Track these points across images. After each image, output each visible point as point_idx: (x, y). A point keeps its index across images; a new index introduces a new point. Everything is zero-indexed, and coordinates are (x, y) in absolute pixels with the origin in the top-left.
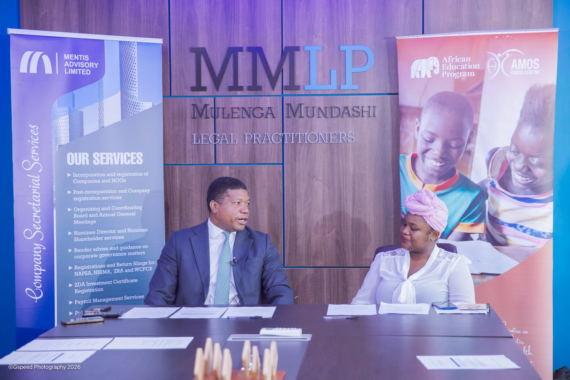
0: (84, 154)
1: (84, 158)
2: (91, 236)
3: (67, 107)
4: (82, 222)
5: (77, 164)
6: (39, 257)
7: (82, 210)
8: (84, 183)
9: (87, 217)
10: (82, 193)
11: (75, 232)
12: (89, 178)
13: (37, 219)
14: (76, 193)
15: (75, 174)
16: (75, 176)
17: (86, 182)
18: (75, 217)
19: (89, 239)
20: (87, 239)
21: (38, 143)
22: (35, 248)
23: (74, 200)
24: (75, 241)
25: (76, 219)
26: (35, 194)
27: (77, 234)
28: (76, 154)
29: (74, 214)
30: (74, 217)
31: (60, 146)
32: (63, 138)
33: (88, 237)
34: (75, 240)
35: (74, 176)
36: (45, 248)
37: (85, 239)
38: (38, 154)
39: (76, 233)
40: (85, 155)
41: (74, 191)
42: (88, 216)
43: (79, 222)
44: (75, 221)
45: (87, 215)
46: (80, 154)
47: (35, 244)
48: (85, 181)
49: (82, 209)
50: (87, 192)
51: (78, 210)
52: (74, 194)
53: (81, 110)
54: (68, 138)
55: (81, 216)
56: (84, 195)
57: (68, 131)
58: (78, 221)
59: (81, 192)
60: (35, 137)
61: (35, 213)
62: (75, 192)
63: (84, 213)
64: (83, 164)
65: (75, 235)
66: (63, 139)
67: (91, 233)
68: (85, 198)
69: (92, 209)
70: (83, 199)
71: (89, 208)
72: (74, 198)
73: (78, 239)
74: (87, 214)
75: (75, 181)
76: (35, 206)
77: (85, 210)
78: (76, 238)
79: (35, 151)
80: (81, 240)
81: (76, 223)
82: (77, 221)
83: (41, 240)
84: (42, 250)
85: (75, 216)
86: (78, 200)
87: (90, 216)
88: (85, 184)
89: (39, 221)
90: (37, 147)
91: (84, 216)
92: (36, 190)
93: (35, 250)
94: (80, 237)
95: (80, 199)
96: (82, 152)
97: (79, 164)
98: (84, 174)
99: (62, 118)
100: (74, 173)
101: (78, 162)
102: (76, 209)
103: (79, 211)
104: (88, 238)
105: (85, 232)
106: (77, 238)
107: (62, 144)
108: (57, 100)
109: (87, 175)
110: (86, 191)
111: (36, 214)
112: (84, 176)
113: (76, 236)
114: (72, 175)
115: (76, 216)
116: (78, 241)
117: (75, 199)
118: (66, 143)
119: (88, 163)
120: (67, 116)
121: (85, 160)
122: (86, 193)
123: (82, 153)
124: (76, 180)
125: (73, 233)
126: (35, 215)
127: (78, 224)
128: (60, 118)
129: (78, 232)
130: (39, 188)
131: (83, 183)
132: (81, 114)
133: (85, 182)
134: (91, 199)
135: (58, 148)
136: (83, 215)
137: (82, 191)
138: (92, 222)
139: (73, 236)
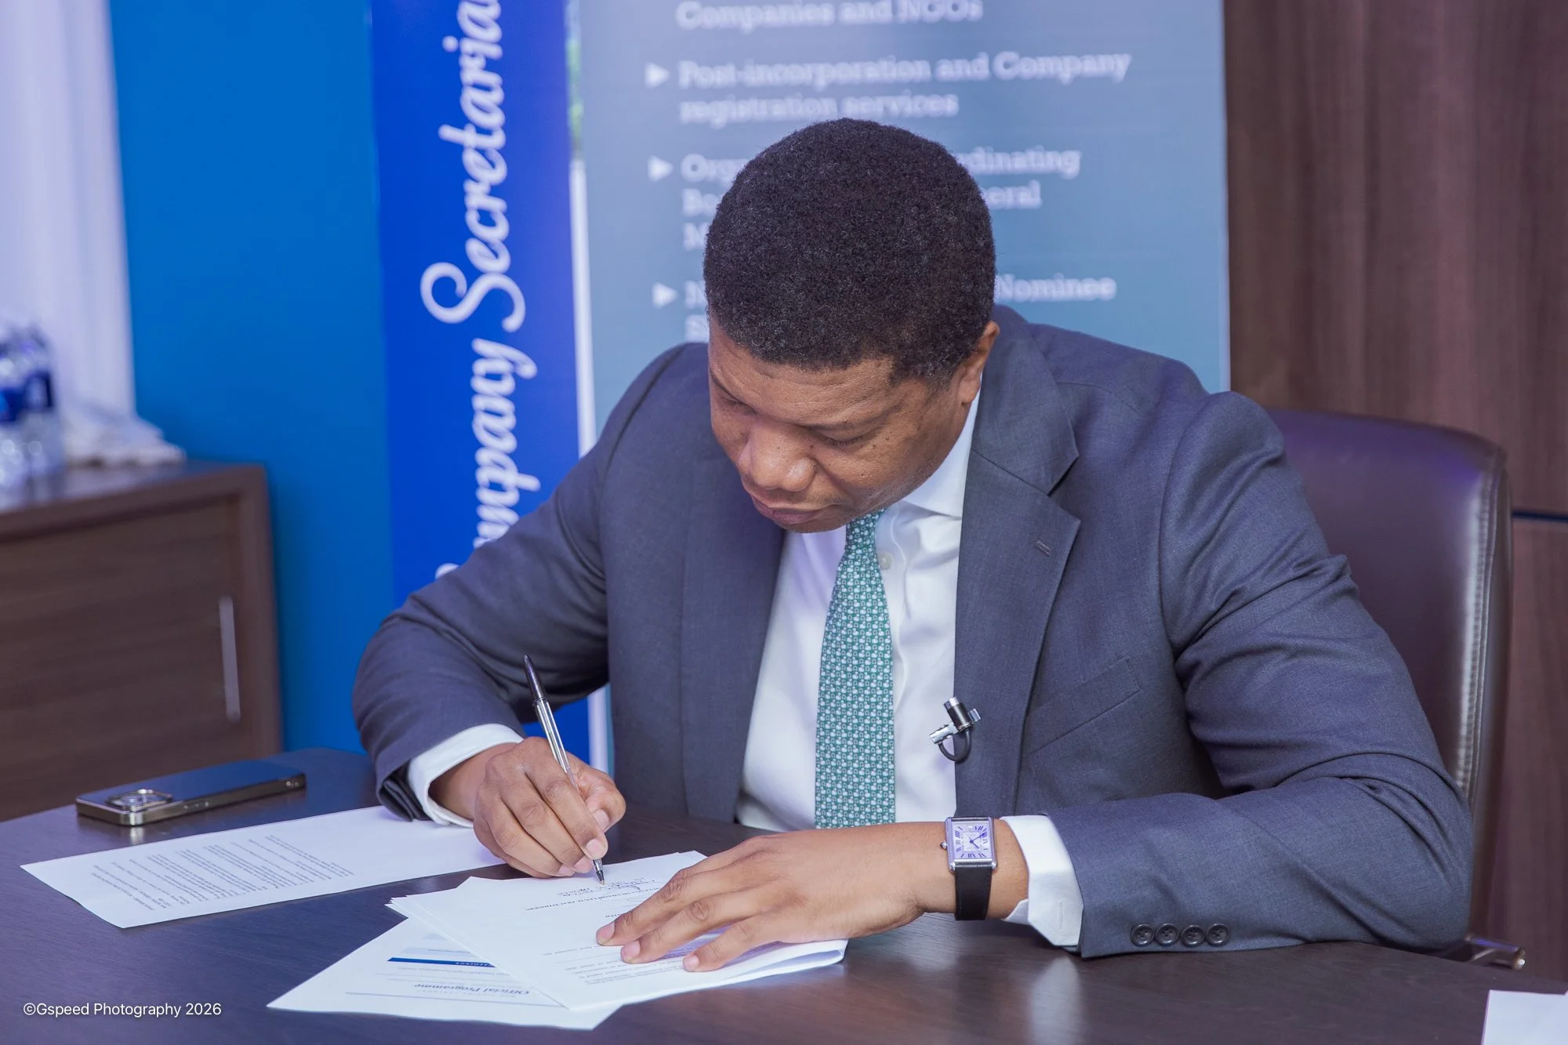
6: (498, 415)
10: (733, 81)
13: (486, 218)
14: (693, 80)
17: (754, 15)
18: (693, 207)
22: (480, 368)
25: (698, 221)
26: (477, 86)
29: (687, 195)
30: (688, 211)
36: (528, 370)
41: (684, 66)
44: (689, 231)
47: (479, 346)
48: (748, 10)
50: (759, 75)
51: (708, 169)
52: (685, 83)
56: (741, 92)
59: (721, 76)
61: (476, 181)
62: (689, 72)
68: (749, 109)
70: (735, 112)
72: (684, 108)
75: (689, 15)
76: (477, 149)
83: (513, 323)
84: (515, 375)
88: (749, 29)
89: (496, 226)
93: (479, 373)
95: (720, 114)
102: (694, 168)
103: (712, 173)
110: (749, 70)
111: (484, 188)
117: (692, 112)
122: (749, 81)
124: (696, 6)
125: (683, 295)
126: (477, 197)
130: (496, 52)
133: (748, 18)
137: (731, 70)
139: (678, 312)
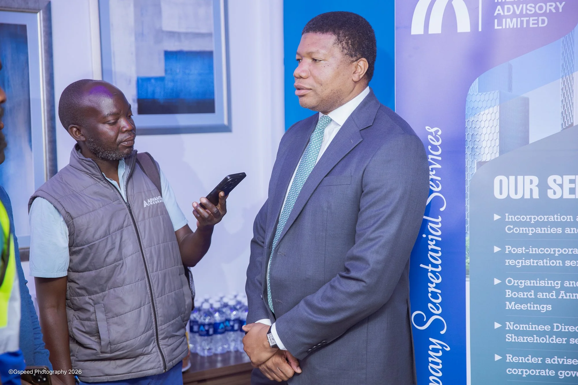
0: (528, 178)
1: (528, 187)
2: (541, 334)
3: (497, 91)
4: (523, 307)
5: (513, 196)
6: (437, 364)
7: (523, 284)
8: (528, 232)
9: (533, 297)
10: (524, 252)
11: (508, 323)
12: (538, 224)
13: (435, 296)
14: (510, 251)
15: (510, 217)
16: (509, 218)
17: (532, 230)
18: (509, 295)
19: (537, 339)
20: (533, 339)
21: (440, 158)
22: (431, 347)
23: (507, 264)
24: (507, 340)
25: (511, 300)
26: (433, 250)
27: (512, 328)
28: (512, 178)
29: (507, 291)
30: (507, 296)
31: (480, 164)
32: (487, 149)
33: (535, 336)
34: (509, 339)
35: (507, 220)
36: (448, 349)
37: (530, 339)
38: (439, 179)
39: (509, 325)
40: (531, 182)
41: (507, 247)
42: (536, 295)
43: (516, 306)
44: (508, 303)
45: (533, 294)
46: (520, 178)
47: (431, 339)
48: (530, 229)
49: (523, 281)
50: (533, 251)
51: (515, 282)
52: (507, 252)
53: (525, 95)
54: (497, 149)
55: (521, 295)
56: (528, 256)
57: (497, 136)
58: (515, 304)
59: (520, 250)
60: (435, 148)
61: (432, 283)
62: (508, 249)
63: (527, 289)
64: (526, 197)
65: (507, 328)
66: (487, 151)
67: (541, 328)
68: (530, 262)
69: (542, 283)
70: (525, 263)
71: (538, 281)
72: (507, 261)
73: (513, 337)
74: (533, 291)
75: (509, 229)
76: (432, 272)
77: (528, 283)
78: (510, 335)
79: (434, 172)
80: (521, 339)
81: (510, 307)
82: (513, 303)
83: (443, 332)
84: (443, 350)
85: (507, 293)
86: (516, 265)
87: (540, 295)
88: (530, 234)
89: (437, 298)
90: (438, 166)
91: (527, 295)
92: (434, 242)
93: (431, 349)
94: (518, 333)
95: (520, 263)
96: (524, 174)
97: (519, 196)
98: (528, 217)
99: (487, 111)
100: (507, 214)
101: (516, 193)
102: (510, 282)
103: (516, 284)
104: (535, 338)
105: (529, 325)
106: (513, 335)
107: (484, 160)
108: (478, 78)
109: (534, 219)
110: (531, 249)
111: (434, 285)
112: (528, 220)
113: (510, 331)
114: (504, 217)
115: (510, 293)
116: (513, 341)
117: (510, 262)
118: (492, 159)
119: (536, 196)
120: (496, 109)
121: (531, 190)
122: (531, 252)
123: (525, 177)
124: (512, 227)
125: (504, 326)
126: (432, 288)
127: (513, 308)
128: (482, 113)
129: (514, 325)
130: (440, 239)
131: (525, 232)
132: (526, 102)
133: (530, 231)
134: (541, 263)
135: (476, 168)
136: (525, 293)
137: (524, 248)
138: (543, 307)
139: (503, 331)
